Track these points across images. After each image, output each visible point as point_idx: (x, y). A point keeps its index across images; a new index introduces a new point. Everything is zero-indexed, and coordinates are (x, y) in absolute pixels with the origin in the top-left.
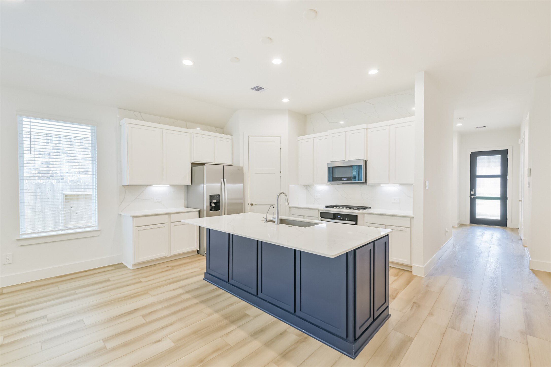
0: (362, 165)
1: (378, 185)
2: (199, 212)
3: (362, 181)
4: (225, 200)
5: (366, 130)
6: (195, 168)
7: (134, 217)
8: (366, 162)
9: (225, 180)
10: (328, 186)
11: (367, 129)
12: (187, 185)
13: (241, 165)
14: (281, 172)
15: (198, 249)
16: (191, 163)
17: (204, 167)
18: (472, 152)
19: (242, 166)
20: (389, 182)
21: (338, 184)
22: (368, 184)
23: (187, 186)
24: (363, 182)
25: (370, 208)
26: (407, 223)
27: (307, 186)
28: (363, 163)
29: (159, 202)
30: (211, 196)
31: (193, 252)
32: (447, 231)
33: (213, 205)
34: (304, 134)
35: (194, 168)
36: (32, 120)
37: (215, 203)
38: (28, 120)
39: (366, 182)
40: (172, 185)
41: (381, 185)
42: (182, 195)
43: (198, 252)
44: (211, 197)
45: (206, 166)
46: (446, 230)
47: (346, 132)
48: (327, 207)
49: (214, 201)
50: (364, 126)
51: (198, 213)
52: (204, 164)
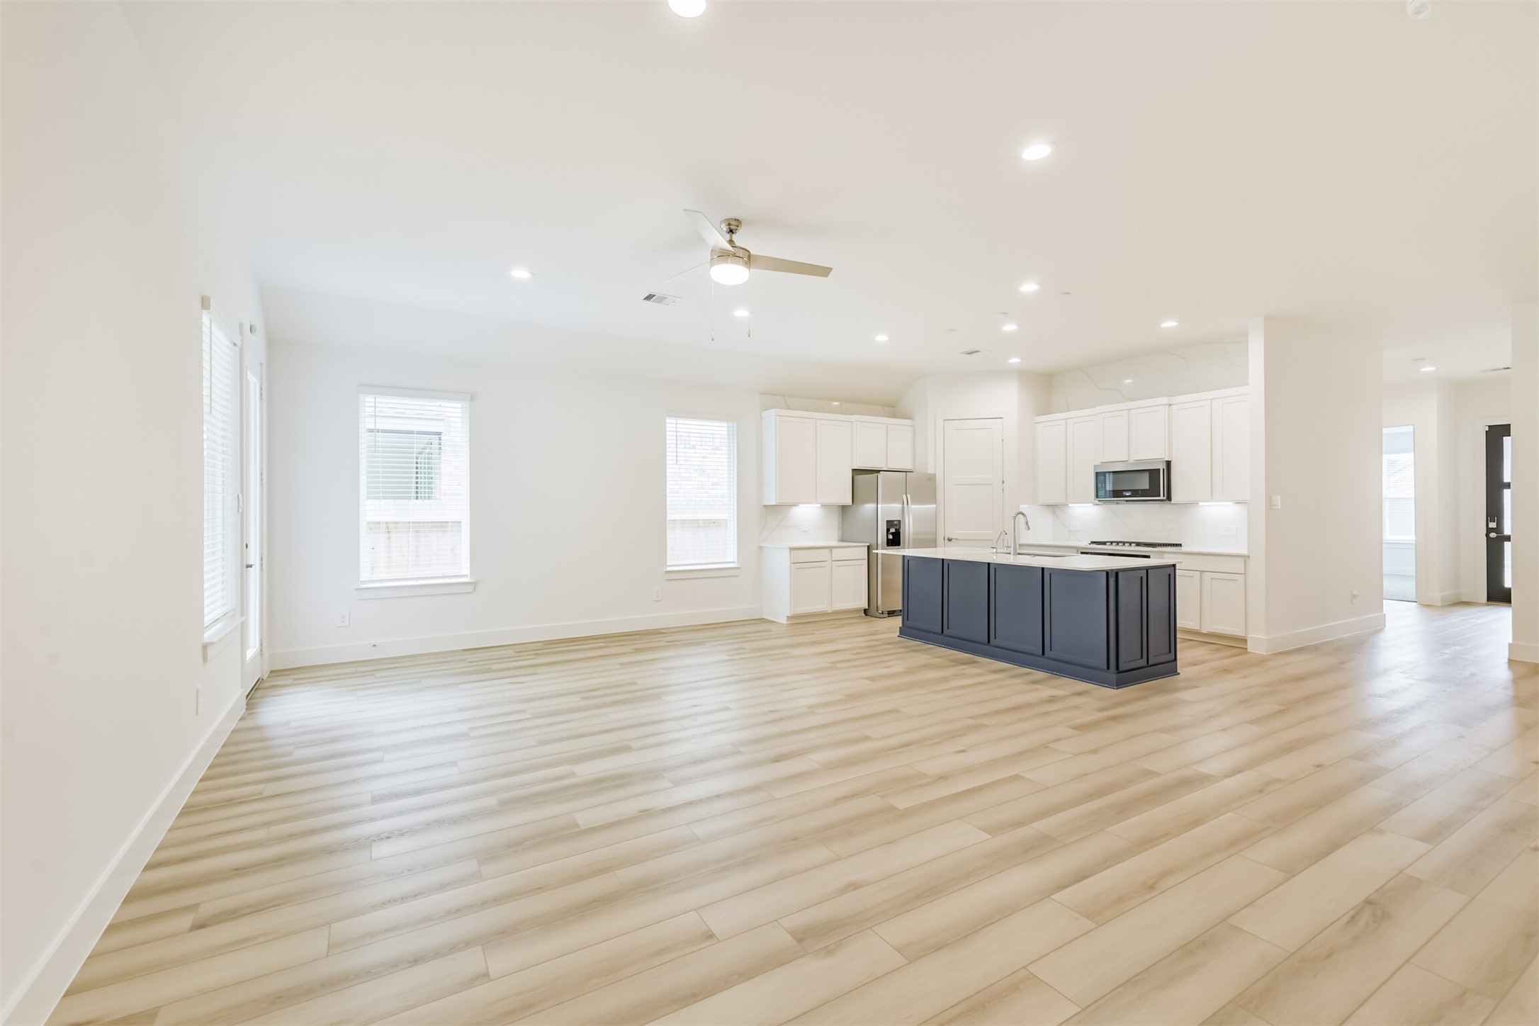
0: (1159, 469)
1: (1194, 504)
2: (868, 547)
3: (1159, 496)
4: (908, 530)
5: (1167, 407)
6: (859, 478)
7: (792, 549)
8: (1168, 463)
9: (909, 496)
10: (1096, 507)
11: (1170, 405)
12: (843, 506)
13: (931, 471)
14: (1003, 482)
15: (867, 608)
16: (853, 470)
17: (879, 476)
18: (1489, 426)
19: (933, 472)
20: (1212, 498)
21: (1117, 503)
22: (1172, 502)
23: (844, 508)
24: (1162, 498)
25: (1180, 545)
26: (1238, 566)
27: (1054, 508)
28: (1162, 467)
29: (804, 531)
30: (888, 522)
31: (857, 611)
32: (1354, 596)
33: (891, 537)
34: (1048, 411)
35: (856, 477)
36: (678, 422)
37: (892, 534)
38: (675, 421)
39: (1169, 498)
40: (824, 506)
41: (1200, 504)
42: (835, 521)
43: (866, 611)
44: (890, 523)
45: (881, 475)
46: (1354, 593)
47: (1129, 410)
48: (1093, 543)
49: (893, 530)
50: (1165, 400)
51: (866, 548)
52: (878, 471)
